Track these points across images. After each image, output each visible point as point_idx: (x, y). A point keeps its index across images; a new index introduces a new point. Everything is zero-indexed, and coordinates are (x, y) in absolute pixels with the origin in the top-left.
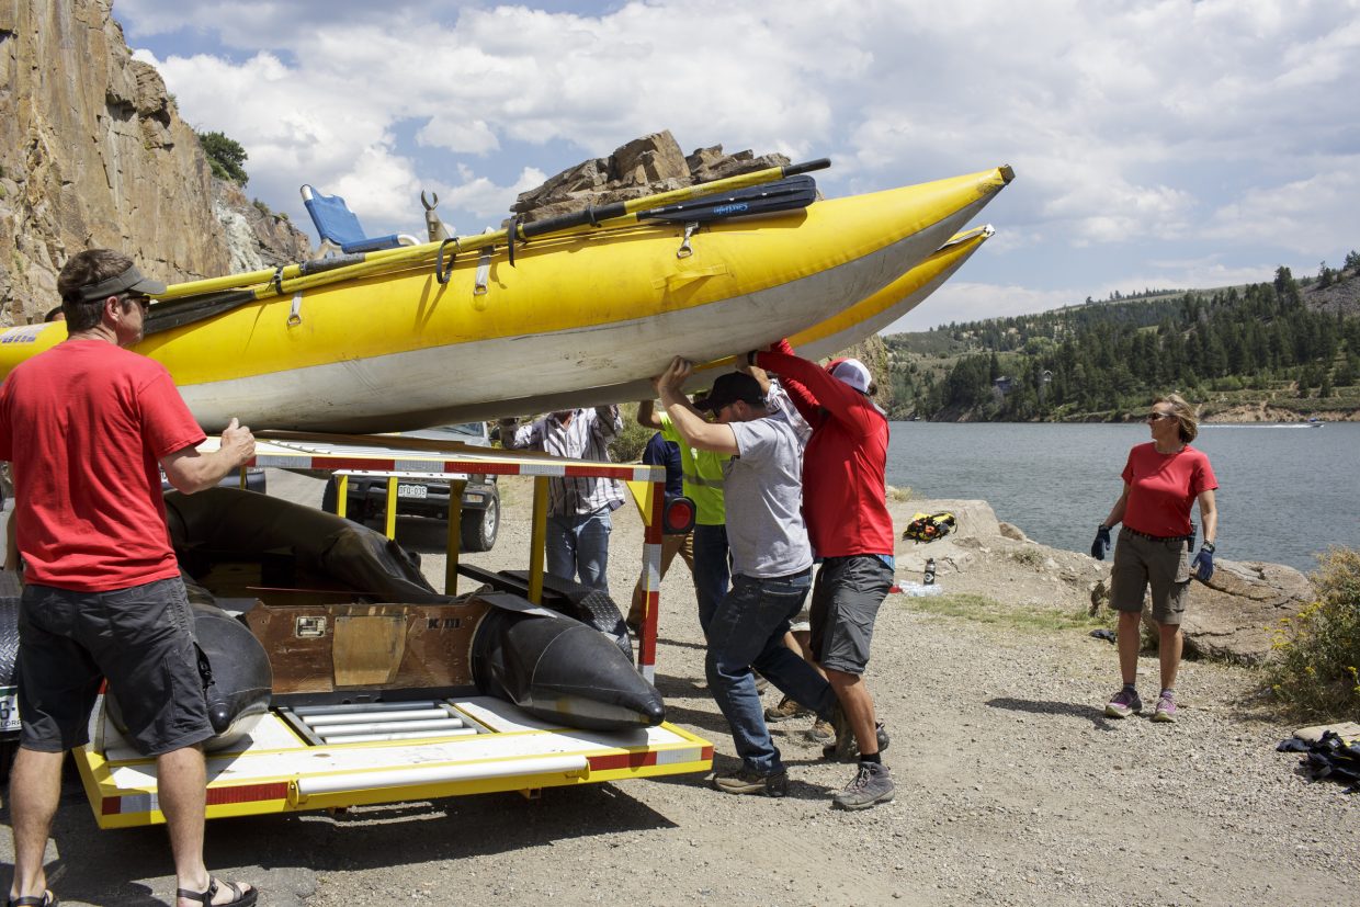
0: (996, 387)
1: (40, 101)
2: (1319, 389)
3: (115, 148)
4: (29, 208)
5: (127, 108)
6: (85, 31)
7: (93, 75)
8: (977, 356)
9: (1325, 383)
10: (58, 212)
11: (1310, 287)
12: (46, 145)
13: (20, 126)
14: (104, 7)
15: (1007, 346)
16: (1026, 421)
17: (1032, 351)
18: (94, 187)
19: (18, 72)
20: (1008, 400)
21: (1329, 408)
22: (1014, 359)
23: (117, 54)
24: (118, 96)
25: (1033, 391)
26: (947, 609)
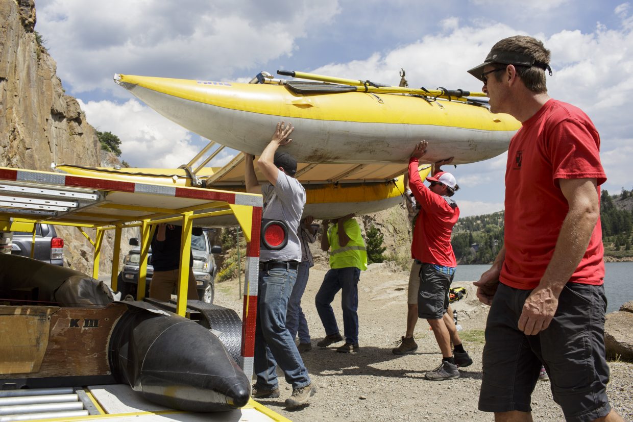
0: (472, 248)
1: (18, 111)
2: (625, 246)
3: (54, 134)
4: (9, 160)
5: (61, 116)
6: (42, 80)
7: (45, 100)
8: (463, 234)
9: (627, 243)
10: (23, 162)
11: (618, 199)
12: (19, 131)
13: (7, 122)
14: (52, 70)
15: (476, 229)
16: (486, 264)
17: (488, 231)
18: (42, 151)
19: (7, 97)
20: (478, 254)
21: (630, 255)
22: (480, 235)
23: (57, 91)
24: (56, 110)
25: (490, 249)
26: (466, 338)
